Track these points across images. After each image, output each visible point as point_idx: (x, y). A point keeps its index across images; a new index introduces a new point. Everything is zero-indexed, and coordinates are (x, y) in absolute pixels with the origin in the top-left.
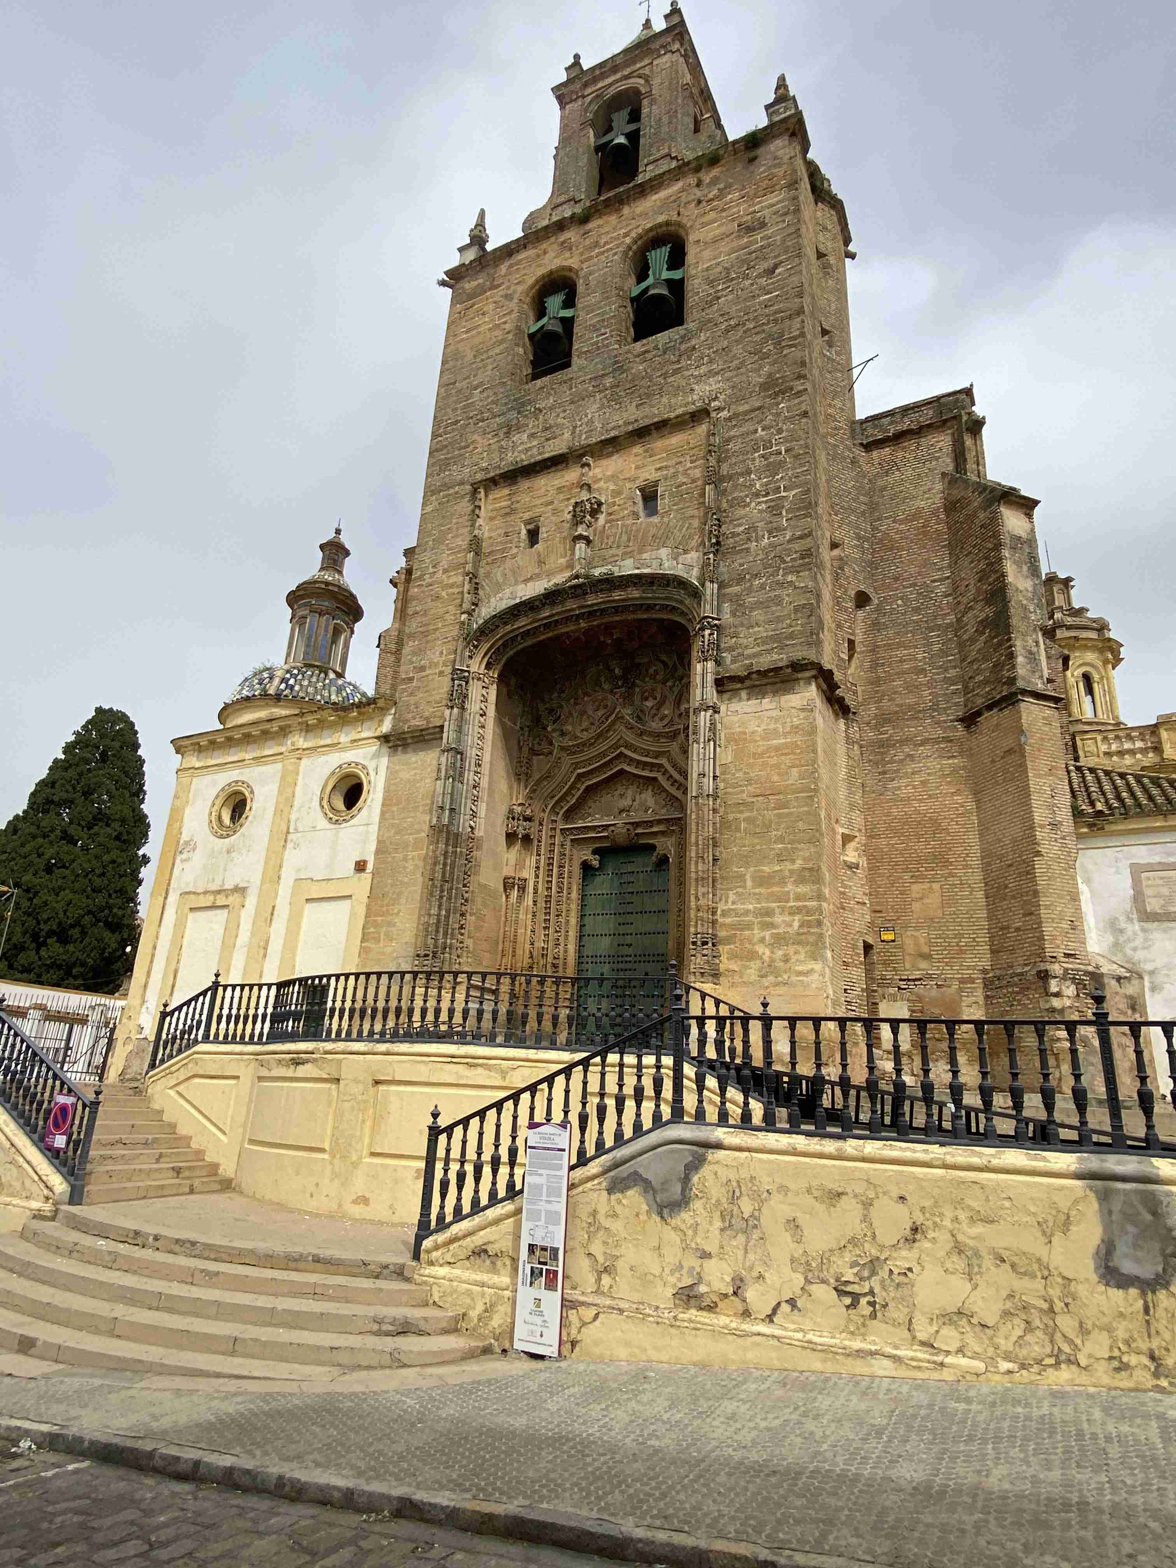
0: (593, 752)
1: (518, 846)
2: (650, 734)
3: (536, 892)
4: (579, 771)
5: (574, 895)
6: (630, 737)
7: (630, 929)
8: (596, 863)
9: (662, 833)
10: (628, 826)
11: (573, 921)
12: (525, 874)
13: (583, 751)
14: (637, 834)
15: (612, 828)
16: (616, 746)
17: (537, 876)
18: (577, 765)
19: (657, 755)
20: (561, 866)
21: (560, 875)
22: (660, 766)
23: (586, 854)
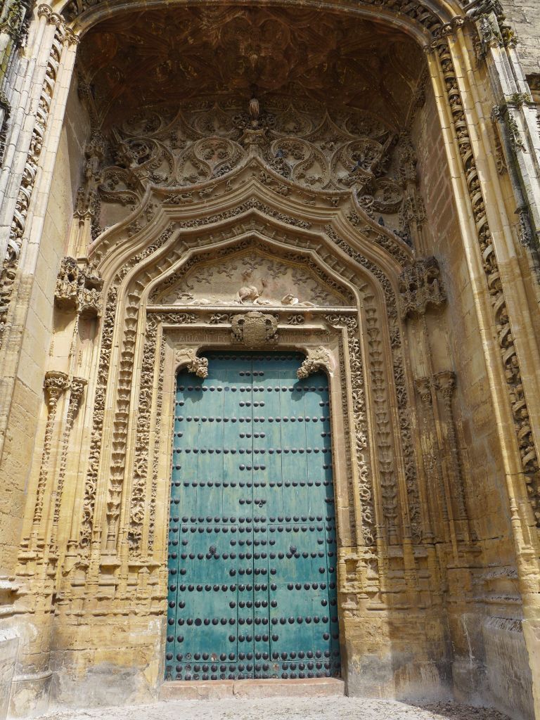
0: (207, 207)
1: (74, 325)
2: (303, 194)
3: (100, 406)
4: (182, 230)
5: (167, 418)
6: (268, 195)
7: (262, 477)
8: (203, 370)
9: (318, 332)
10: (269, 317)
11: (165, 460)
12: (81, 374)
13: (190, 203)
14: (279, 331)
15: (241, 317)
16: (243, 205)
17: (103, 380)
18: (178, 222)
19: (313, 224)
20: (147, 369)
21: (146, 383)
22: (317, 240)
23: (188, 355)
